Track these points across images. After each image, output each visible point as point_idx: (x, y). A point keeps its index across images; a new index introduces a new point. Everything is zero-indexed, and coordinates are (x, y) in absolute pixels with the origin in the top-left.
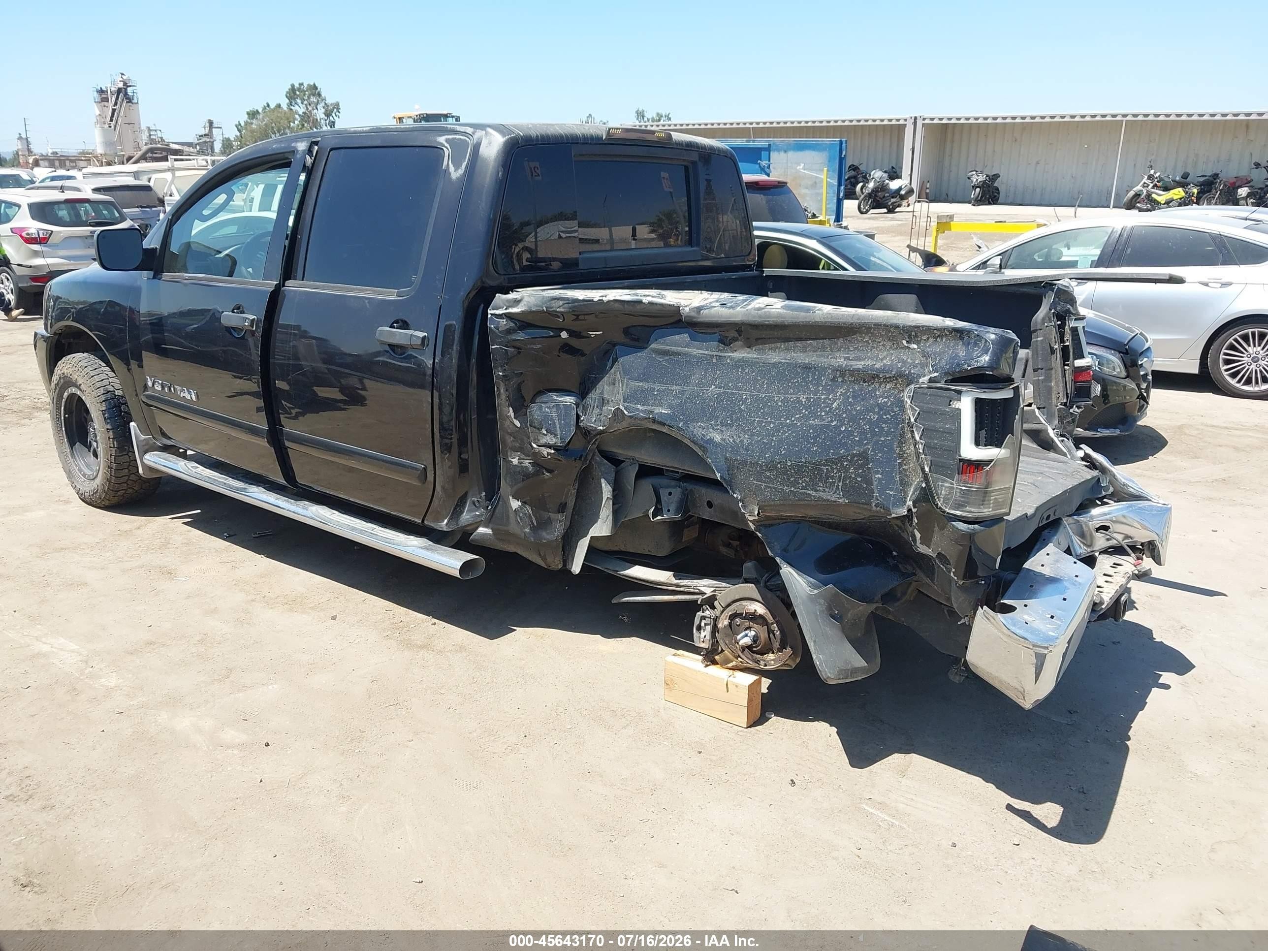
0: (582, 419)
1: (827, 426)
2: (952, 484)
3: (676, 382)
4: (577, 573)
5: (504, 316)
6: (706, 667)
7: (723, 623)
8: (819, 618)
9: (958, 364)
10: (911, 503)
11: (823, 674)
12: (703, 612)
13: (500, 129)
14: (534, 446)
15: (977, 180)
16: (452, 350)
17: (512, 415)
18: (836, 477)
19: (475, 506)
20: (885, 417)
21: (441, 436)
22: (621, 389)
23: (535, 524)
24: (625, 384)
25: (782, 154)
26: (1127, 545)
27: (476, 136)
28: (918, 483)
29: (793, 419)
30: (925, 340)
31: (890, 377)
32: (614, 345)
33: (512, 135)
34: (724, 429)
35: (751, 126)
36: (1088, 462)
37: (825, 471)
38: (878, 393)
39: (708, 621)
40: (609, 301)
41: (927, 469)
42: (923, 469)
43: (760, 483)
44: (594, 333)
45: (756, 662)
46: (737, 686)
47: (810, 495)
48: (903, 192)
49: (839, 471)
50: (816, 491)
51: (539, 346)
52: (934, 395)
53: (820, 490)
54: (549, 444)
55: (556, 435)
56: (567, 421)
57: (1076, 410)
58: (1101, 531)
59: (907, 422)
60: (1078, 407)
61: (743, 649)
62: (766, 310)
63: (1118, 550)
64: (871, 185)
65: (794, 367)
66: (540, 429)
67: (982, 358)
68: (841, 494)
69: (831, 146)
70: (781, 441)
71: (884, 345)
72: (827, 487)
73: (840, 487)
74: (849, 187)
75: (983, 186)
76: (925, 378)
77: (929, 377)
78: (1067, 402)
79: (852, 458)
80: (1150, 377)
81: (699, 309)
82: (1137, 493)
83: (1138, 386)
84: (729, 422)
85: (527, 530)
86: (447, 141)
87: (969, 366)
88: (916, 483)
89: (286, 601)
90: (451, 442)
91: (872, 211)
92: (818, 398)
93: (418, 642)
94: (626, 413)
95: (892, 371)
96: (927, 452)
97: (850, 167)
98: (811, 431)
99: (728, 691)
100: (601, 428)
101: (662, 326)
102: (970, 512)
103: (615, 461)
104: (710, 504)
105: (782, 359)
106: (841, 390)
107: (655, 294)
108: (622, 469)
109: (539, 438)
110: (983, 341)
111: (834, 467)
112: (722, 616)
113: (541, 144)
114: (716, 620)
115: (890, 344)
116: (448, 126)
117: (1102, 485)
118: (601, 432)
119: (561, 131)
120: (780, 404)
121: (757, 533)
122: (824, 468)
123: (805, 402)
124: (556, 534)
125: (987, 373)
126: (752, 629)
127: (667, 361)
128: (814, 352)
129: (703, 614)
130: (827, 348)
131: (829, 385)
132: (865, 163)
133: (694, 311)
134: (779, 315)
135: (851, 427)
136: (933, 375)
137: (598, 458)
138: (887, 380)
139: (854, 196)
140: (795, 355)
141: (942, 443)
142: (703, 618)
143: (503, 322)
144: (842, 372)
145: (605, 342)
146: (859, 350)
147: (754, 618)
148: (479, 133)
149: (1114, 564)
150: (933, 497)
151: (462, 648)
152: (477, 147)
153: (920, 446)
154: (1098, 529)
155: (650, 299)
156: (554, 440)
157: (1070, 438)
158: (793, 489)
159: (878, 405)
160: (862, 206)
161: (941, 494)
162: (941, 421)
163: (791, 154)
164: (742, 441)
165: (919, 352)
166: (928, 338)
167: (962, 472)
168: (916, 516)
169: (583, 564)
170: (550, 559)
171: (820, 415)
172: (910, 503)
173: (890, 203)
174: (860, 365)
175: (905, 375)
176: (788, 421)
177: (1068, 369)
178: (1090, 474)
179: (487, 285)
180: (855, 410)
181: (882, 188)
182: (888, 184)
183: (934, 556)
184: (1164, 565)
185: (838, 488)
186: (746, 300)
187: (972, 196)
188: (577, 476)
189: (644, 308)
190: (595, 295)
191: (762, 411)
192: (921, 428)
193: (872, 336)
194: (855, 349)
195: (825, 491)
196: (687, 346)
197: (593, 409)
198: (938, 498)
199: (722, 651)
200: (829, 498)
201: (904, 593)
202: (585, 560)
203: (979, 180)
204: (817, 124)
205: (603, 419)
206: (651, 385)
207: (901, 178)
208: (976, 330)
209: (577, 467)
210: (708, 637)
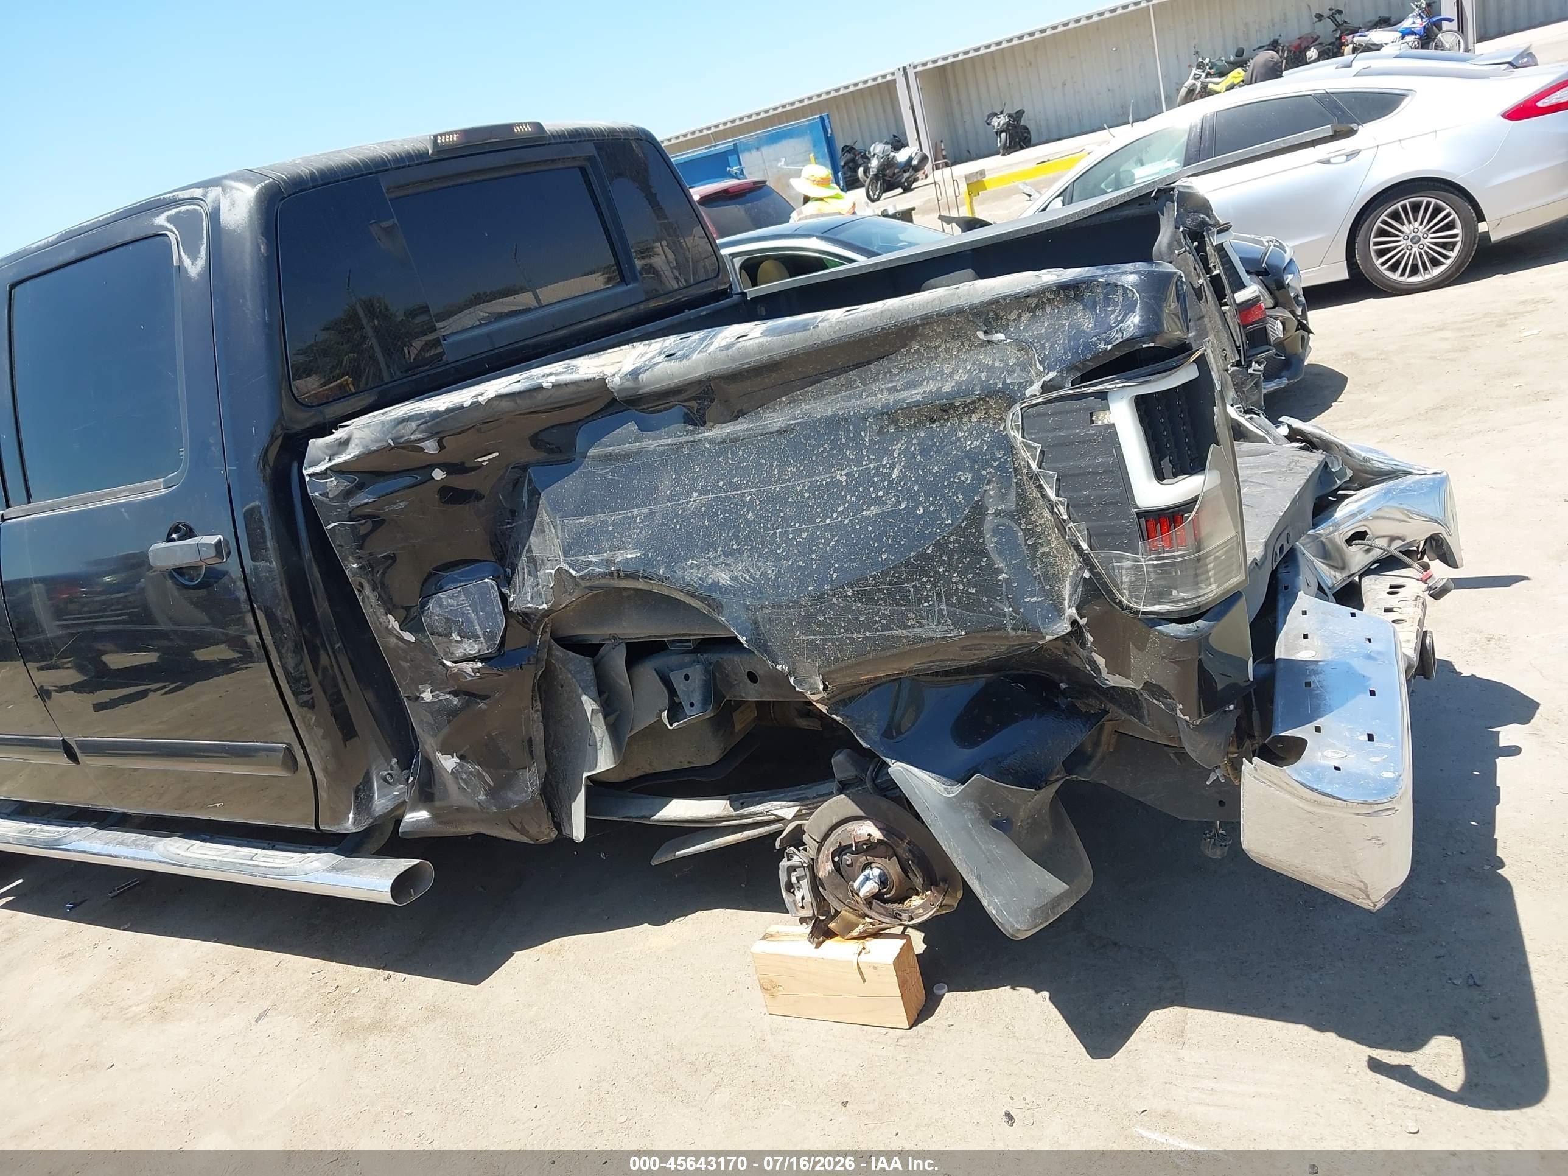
0: (511, 599)
1: (893, 514)
2: (1137, 560)
3: (637, 503)
4: (582, 840)
5: (329, 471)
6: (817, 947)
7: (825, 868)
8: (973, 832)
9: (1087, 346)
10: (1074, 610)
11: (1008, 927)
12: (789, 860)
13: (247, 177)
14: (449, 663)
15: (999, 124)
16: (267, 549)
17: (396, 626)
18: (932, 596)
19: (389, 783)
20: (984, 473)
21: (293, 692)
22: (555, 537)
23: (492, 783)
24: (559, 527)
25: (754, 153)
26: (1400, 552)
27: (210, 199)
28: (1076, 573)
29: (835, 515)
30: (1015, 320)
31: (973, 402)
32: (524, 468)
33: (267, 182)
34: (730, 560)
35: (709, 132)
36: (1298, 441)
37: (912, 590)
38: (960, 435)
39: (800, 872)
40: (489, 401)
41: (1085, 546)
42: (1077, 548)
43: (812, 637)
44: (486, 458)
45: (896, 918)
46: (875, 968)
47: (899, 638)
48: (915, 162)
49: (934, 584)
50: (907, 627)
51: (403, 504)
52: (1060, 413)
53: (913, 626)
54: (470, 654)
55: (476, 637)
56: (488, 609)
57: (1257, 367)
58: (1356, 542)
59: (1025, 471)
60: (1259, 364)
61: (869, 901)
62: (739, 345)
63: (1387, 564)
64: (874, 163)
65: (809, 427)
66: (448, 635)
67: (1129, 322)
68: (949, 622)
69: (811, 126)
70: (825, 557)
71: (947, 350)
72: (923, 618)
73: (945, 612)
74: (849, 174)
75: (1007, 128)
76: (1033, 387)
77: (1040, 384)
78: (1240, 360)
79: (951, 558)
80: (1302, 299)
81: (635, 373)
82: (1388, 468)
83: (1293, 312)
84: (735, 547)
85: (482, 797)
86: (170, 219)
87: (1107, 343)
88: (1071, 573)
89: (156, 1003)
90: (312, 698)
91: (885, 195)
92: (866, 470)
93: (365, 1019)
94: (573, 573)
95: (973, 391)
96: (1075, 515)
97: (843, 150)
98: (870, 528)
99: (864, 981)
100: (545, 606)
101: (588, 416)
102: (1182, 599)
103: (588, 649)
104: (752, 677)
105: (789, 420)
106: (899, 445)
107: (560, 370)
108: (603, 657)
109: (452, 649)
110: (1120, 291)
111: (925, 579)
112: (820, 856)
113: (322, 185)
114: (812, 865)
115: (956, 344)
116: (165, 196)
117: (1333, 470)
118: (547, 613)
119: (354, 158)
120: (807, 495)
121: (834, 716)
122: (909, 586)
123: (846, 481)
124: (530, 790)
125: (1144, 346)
126: (873, 865)
127: (612, 472)
128: (836, 393)
129: (789, 863)
130: (855, 381)
131: (876, 443)
132: (860, 140)
133: (628, 380)
134: (762, 349)
135: (932, 504)
136: (1047, 378)
137: (559, 652)
138: (969, 409)
139: (857, 184)
140: (807, 407)
141: (1100, 492)
142: (791, 869)
143: (332, 482)
144: (889, 415)
145: (507, 467)
146: (908, 370)
147: (868, 847)
148: (214, 193)
149: (1391, 587)
150: (1110, 592)
151: (435, 1011)
152: (215, 215)
153: (1061, 509)
154: (1349, 542)
155: (553, 379)
156: (476, 646)
157: (1260, 412)
158: (868, 634)
159: (967, 455)
160: (871, 193)
161: (1122, 582)
162: (1085, 456)
163: (766, 150)
164: (764, 575)
165: (1009, 344)
166: (1020, 316)
167: (1148, 535)
168: (1088, 631)
169: (587, 820)
170: (533, 830)
171: (877, 497)
172: (1071, 612)
173: (903, 180)
174: (915, 394)
175: (998, 391)
176: (828, 521)
177: (1229, 311)
178: (1313, 460)
179: (293, 431)
180: (930, 472)
181: (888, 164)
182: (894, 157)
183: (1138, 688)
184: (1462, 566)
185: (941, 615)
186: (703, 339)
187: (999, 145)
188: (533, 690)
189: (550, 397)
190: (463, 397)
191: (782, 514)
192: (1052, 477)
193: (922, 340)
194: (901, 370)
195: (921, 626)
196: (638, 439)
197: (524, 578)
198: (1119, 591)
199: (837, 913)
200: (931, 634)
201: (1097, 744)
202: (587, 813)
203: (1002, 123)
204: (789, 108)
205: (543, 591)
206: (600, 518)
207: (907, 145)
208: (1102, 276)
209: (527, 678)
210: (808, 898)
